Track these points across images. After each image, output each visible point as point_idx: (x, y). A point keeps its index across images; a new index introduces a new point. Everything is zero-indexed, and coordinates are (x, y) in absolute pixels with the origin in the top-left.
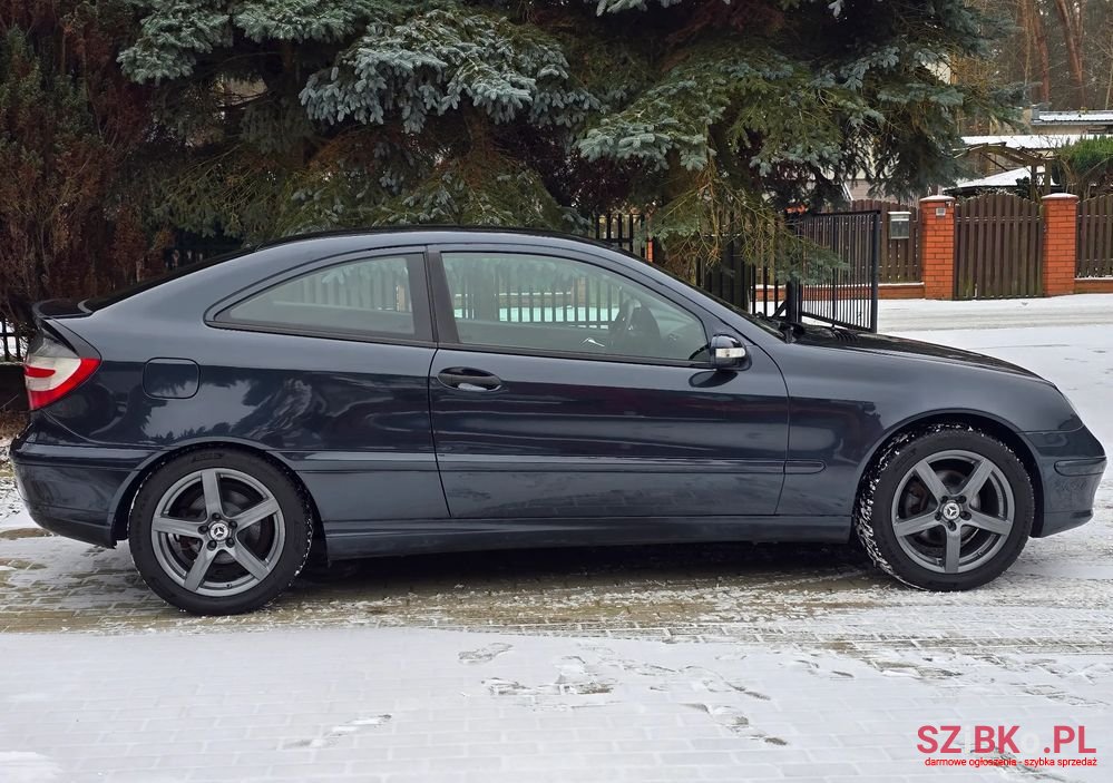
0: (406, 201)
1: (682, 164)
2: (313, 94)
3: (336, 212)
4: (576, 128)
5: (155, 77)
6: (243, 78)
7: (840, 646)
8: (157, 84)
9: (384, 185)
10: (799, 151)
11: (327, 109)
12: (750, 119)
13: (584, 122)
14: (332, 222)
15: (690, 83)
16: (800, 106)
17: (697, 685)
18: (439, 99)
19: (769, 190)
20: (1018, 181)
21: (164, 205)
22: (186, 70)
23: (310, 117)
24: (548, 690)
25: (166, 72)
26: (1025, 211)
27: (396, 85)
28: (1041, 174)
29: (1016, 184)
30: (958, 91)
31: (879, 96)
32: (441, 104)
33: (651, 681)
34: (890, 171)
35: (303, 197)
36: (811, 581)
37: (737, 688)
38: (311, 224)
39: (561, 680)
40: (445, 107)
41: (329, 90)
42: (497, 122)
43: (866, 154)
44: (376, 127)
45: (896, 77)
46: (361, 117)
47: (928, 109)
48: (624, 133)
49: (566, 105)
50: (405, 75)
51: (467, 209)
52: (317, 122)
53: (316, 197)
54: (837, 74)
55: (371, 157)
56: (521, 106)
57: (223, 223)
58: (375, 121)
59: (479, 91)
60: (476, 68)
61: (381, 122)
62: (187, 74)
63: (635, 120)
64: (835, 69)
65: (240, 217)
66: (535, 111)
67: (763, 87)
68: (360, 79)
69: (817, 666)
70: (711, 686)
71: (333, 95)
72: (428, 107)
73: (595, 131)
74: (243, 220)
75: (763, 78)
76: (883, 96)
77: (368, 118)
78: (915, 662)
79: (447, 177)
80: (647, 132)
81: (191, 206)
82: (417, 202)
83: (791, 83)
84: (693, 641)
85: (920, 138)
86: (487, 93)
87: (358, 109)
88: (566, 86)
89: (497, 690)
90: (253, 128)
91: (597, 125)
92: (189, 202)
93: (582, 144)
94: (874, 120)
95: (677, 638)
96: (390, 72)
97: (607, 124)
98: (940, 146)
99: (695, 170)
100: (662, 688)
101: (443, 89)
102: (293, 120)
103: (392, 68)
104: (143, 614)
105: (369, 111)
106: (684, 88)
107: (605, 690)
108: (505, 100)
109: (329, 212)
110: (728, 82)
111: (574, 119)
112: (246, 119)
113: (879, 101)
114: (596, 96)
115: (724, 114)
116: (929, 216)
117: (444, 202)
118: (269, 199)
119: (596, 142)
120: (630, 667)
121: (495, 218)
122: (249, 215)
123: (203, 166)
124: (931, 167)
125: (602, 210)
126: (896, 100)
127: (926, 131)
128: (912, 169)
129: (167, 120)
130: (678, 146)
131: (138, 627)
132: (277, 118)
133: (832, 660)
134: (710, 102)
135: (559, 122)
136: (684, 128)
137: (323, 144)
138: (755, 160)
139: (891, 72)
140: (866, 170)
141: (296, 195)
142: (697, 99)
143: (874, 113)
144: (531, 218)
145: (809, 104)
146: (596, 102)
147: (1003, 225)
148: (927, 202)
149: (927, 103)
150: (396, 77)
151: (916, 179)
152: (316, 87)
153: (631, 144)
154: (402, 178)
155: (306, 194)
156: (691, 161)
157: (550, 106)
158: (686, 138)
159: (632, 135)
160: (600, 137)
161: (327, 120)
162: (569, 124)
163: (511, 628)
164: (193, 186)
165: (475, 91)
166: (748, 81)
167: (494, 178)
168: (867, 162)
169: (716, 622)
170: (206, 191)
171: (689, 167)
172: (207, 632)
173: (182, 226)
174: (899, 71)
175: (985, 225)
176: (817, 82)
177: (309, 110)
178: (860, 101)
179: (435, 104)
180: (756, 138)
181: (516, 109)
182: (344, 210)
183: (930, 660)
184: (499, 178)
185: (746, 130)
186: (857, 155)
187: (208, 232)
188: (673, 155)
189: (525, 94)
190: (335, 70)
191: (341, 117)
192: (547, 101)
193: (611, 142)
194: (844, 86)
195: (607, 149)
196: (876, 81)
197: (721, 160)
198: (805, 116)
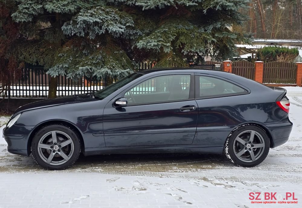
0: (90, 58)
1: (164, 51)
2: (65, 28)
3: (70, 60)
4: (136, 40)
5: (21, 21)
6: (44, 22)
7: (205, 179)
8: (22, 23)
9: (84, 53)
10: (194, 49)
11: (69, 32)
12: (182, 40)
13: (138, 38)
14: (69, 63)
15: (167, 29)
16: (195, 37)
17: (169, 189)
18: (99, 31)
19: (185, 58)
20: (248, 57)
21: (23, 56)
22: (30, 20)
23: (64, 34)
24: (130, 189)
25: (25, 20)
26: (250, 65)
27: (88, 26)
28: (254, 56)
29: (247, 58)
30: (236, 35)
31: (215, 35)
32: (100, 32)
33: (157, 187)
34: (216, 54)
35: (61, 55)
36: (197, 162)
37: (179, 190)
38: (64, 63)
39: (133, 187)
40: (101, 33)
41: (70, 27)
42: (115, 37)
43: (211, 49)
44: (82, 37)
45: (220, 30)
46: (78, 34)
47: (228, 39)
48: (149, 42)
49: (133, 34)
50: (90, 24)
51: (106, 60)
52: (66, 35)
53: (65, 55)
54: (205, 29)
55: (80, 45)
56: (121, 33)
57: (39, 61)
58: (82, 36)
59: (110, 29)
60: (110, 23)
61: (84, 36)
62: (31, 21)
63: (152, 39)
64: (204, 27)
65: (44, 60)
66: (125, 35)
67: (186, 31)
68: (78, 24)
69: (199, 184)
70: (172, 189)
71: (71, 28)
72: (97, 33)
73: (141, 41)
74: (44, 61)
75: (186, 29)
76: (216, 35)
77: (80, 35)
78: (224, 184)
79: (101, 51)
80: (155, 42)
81: (30, 56)
82: (93, 58)
83: (193, 31)
84: (167, 177)
85: (225, 46)
86: (112, 30)
87: (77, 32)
88: (133, 28)
89: (117, 189)
90: (48, 36)
91: (142, 39)
92: (30, 55)
93: (138, 44)
94: (214, 41)
95: (163, 176)
96: (86, 23)
97: (144, 39)
98: (230, 48)
99: (167, 52)
100: (160, 189)
101: (101, 28)
102: (59, 34)
103: (87, 22)
104: (20, 168)
105: (80, 33)
106: (165, 31)
107: (145, 190)
108: (117, 32)
109: (68, 60)
110: (176, 30)
111: (135, 38)
112: (46, 33)
113: (215, 36)
114: (141, 31)
115: (175, 38)
116: (225, 66)
117: (100, 58)
118: (52, 55)
119: (141, 44)
120: (151, 184)
121: (114, 63)
122: (46, 59)
123: (33, 46)
124: (228, 54)
125: (141, 61)
126: (220, 36)
127: (227, 45)
128: (222, 54)
129: (24, 33)
130: (163, 46)
131: (19, 171)
132: (55, 34)
133: (203, 183)
134: (171, 35)
135: (131, 38)
136: (165, 41)
137: (67, 41)
138: (183, 51)
139: (218, 28)
140: (210, 54)
141: (59, 55)
142: (168, 34)
143: (214, 39)
144: (123, 63)
145: (197, 37)
146: (141, 33)
147: (244, 69)
148: (225, 62)
149: (227, 37)
150: (88, 24)
151: (224, 57)
152: (66, 26)
153: (150, 45)
154: (89, 51)
155: (62, 55)
156: (166, 50)
157: (129, 33)
158: (165, 44)
159: (151, 43)
160: (142, 43)
161: (68, 35)
162: (134, 39)
163: (120, 173)
164: (31, 51)
165: (109, 29)
166: (182, 30)
167: (114, 52)
168: (211, 52)
169: (173, 172)
170: (34, 52)
171: (166, 52)
172: (38, 173)
173: (27, 62)
174: (220, 28)
175: (240, 69)
176: (199, 31)
177: (64, 32)
178: (211, 36)
179: (98, 32)
180: (183, 45)
181: (120, 34)
182: (73, 59)
183: (227, 183)
184: (115, 52)
185: (181, 43)
186: (208, 49)
187: (34, 64)
188: (162, 48)
189: (123, 30)
190: (71, 22)
191: (73, 34)
192: (128, 32)
193: (145, 44)
194: (207, 32)
195: (144, 46)
196: (215, 31)
197: (174, 50)
198: (196, 39)
